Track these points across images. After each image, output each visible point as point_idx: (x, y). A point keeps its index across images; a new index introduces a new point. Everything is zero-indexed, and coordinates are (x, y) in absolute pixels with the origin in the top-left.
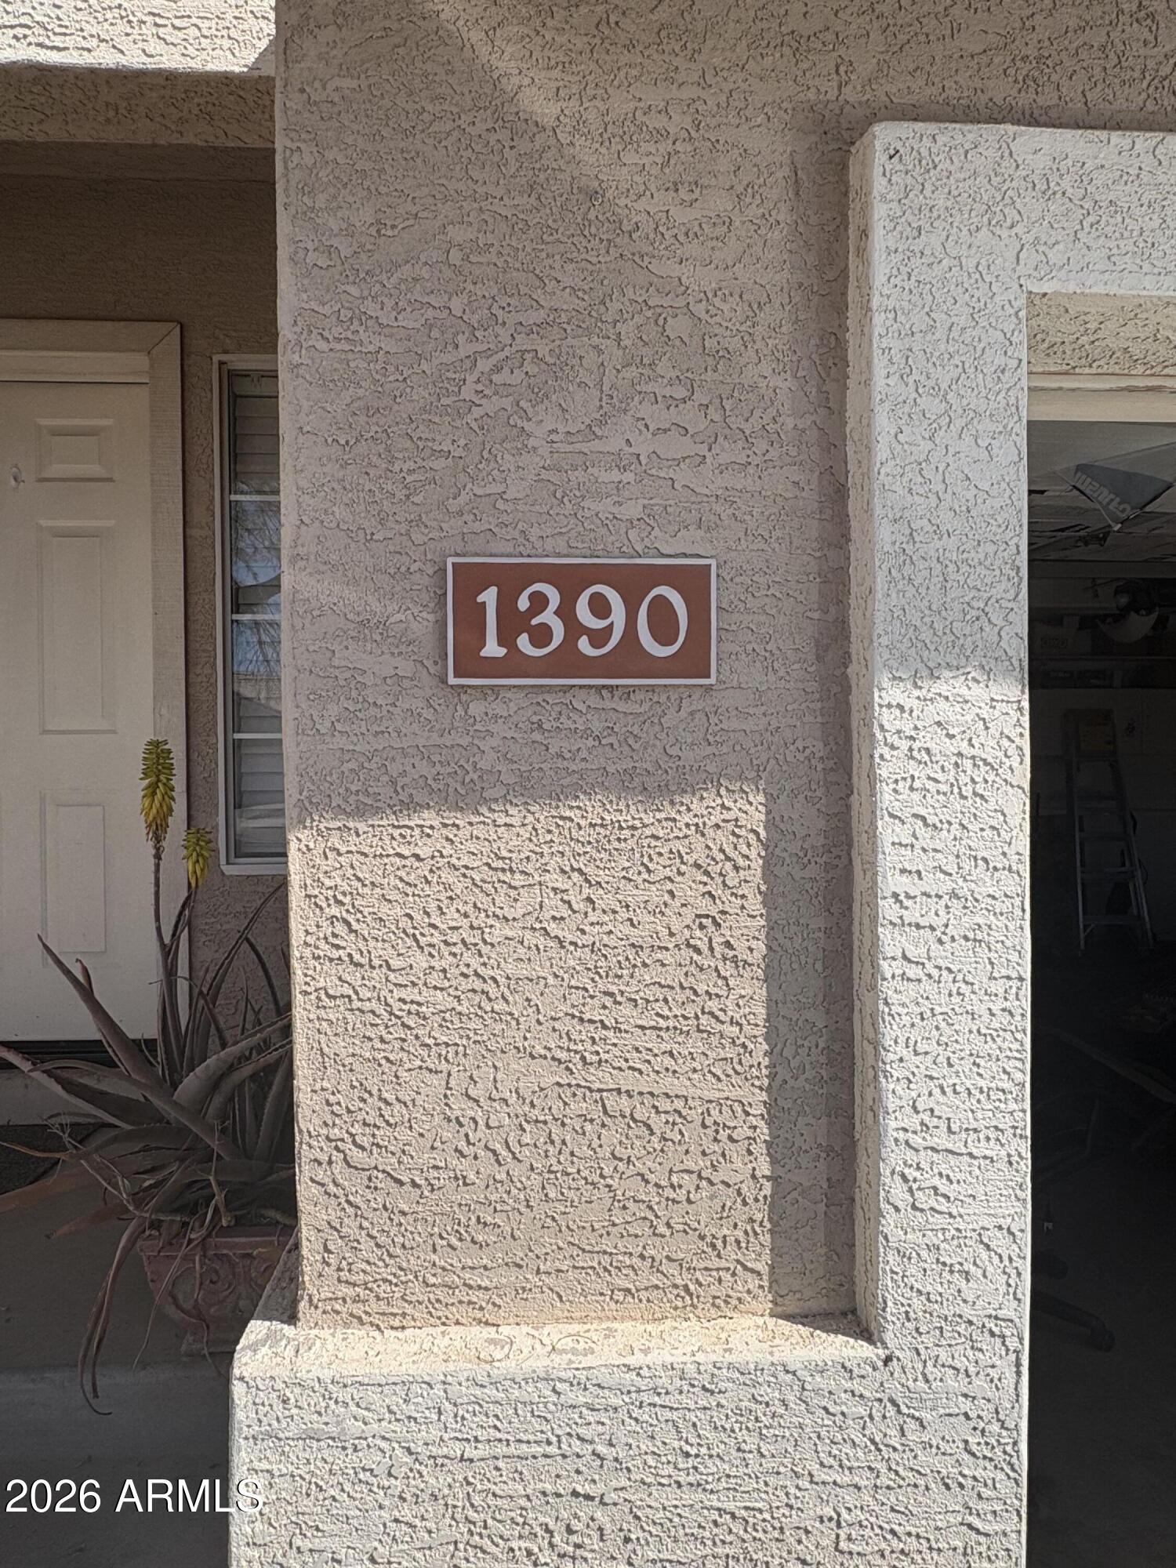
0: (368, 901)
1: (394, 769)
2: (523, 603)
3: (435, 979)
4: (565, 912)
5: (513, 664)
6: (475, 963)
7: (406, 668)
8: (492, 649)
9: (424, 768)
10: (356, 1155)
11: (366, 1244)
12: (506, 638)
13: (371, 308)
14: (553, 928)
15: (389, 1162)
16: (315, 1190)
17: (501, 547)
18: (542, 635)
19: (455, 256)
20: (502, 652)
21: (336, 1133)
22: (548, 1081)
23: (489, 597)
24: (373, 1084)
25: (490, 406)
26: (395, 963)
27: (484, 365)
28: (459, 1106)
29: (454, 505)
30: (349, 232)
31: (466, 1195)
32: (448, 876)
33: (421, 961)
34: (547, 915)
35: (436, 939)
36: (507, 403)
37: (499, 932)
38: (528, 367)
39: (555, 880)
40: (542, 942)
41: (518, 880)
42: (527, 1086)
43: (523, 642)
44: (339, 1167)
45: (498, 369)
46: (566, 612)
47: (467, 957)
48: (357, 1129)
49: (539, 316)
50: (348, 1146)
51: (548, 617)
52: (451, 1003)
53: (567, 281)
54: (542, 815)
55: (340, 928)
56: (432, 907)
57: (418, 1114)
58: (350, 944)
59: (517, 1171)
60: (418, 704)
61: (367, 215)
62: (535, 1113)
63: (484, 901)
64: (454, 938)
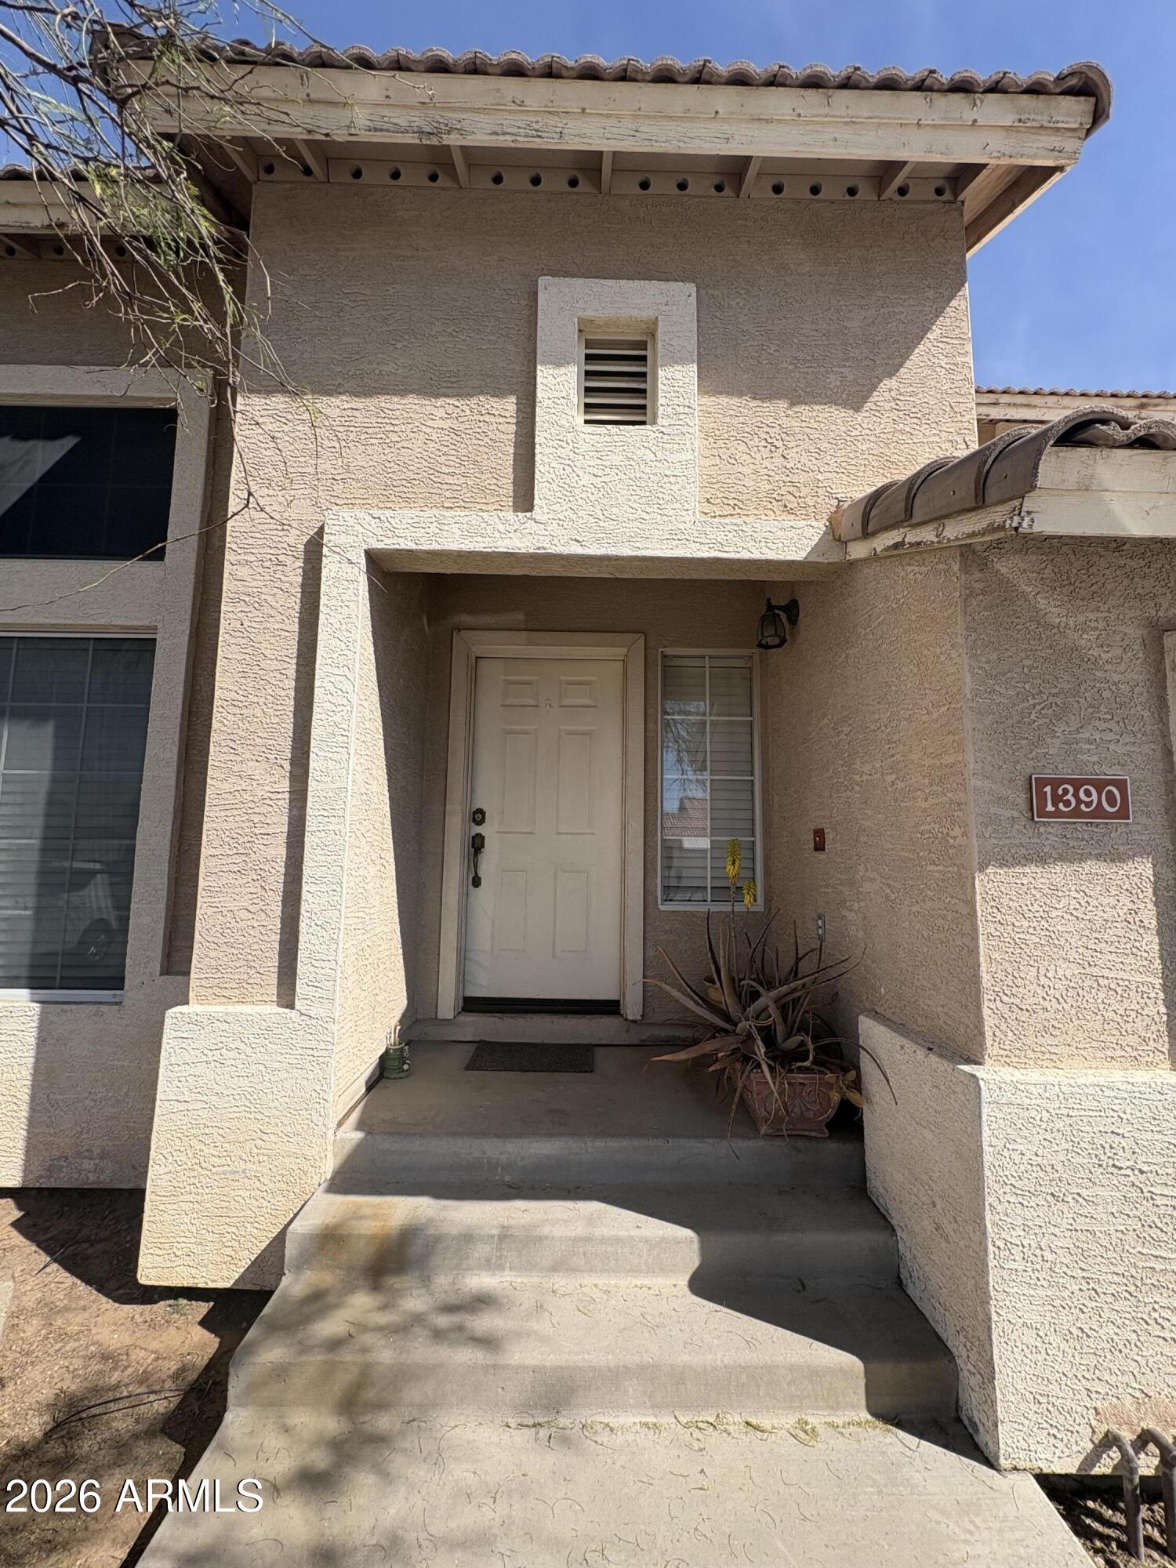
0: (1005, 901)
1: (1013, 851)
2: (1060, 792)
3: (1031, 930)
4: (1078, 906)
5: (1058, 814)
6: (1046, 925)
7: (1016, 814)
8: (1050, 808)
9: (1024, 851)
10: (1005, 999)
11: (1010, 1034)
12: (1055, 804)
13: (997, 688)
14: (1074, 912)
15: (1017, 1001)
16: (990, 1011)
17: (1047, 771)
18: (1067, 803)
19: (1026, 670)
20: (1053, 809)
21: (996, 989)
22: (1076, 972)
23: (1048, 789)
24: (1010, 970)
25: (1040, 722)
26: (1017, 924)
27: (1038, 708)
28: (1043, 980)
29: (1030, 756)
30: (988, 662)
31: (1047, 1015)
32: (1033, 891)
33: (1026, 924)
34: (1072, 907)
35: (1031, 915)
36: (1047, 720)
37: (1054, 914)
38: (1054, 707)
39: (1073, 894)
40: (1071, 918)
41: (1060, 894)
42: (1068, 974)
43: (1061, 806)
44: (998, 1002)
45: (1043, 709)
46: (1076, 795)
47: (1043, 923)
48: (1005, 988)
49: (1056, 690)
50: (1001, 994)
51: (1069, 797)
52: (1038, 940)
53: (1065, 678)
54: (1068, 868)
55: (995, 910)
56: (1029, 903)
57: (1027, 982)
58: (999, 917)
59: (1067, 1007)
60: (1021, 828)
61: (995, 656)
62: (1072, 984)
63: (1048, 902)
64: (1037, 915)
